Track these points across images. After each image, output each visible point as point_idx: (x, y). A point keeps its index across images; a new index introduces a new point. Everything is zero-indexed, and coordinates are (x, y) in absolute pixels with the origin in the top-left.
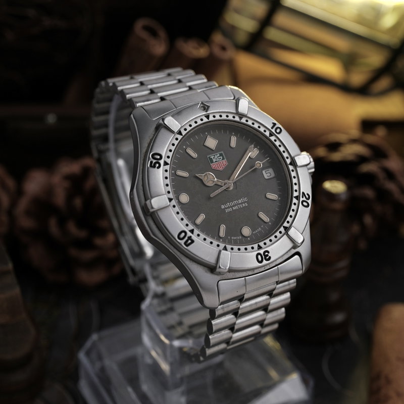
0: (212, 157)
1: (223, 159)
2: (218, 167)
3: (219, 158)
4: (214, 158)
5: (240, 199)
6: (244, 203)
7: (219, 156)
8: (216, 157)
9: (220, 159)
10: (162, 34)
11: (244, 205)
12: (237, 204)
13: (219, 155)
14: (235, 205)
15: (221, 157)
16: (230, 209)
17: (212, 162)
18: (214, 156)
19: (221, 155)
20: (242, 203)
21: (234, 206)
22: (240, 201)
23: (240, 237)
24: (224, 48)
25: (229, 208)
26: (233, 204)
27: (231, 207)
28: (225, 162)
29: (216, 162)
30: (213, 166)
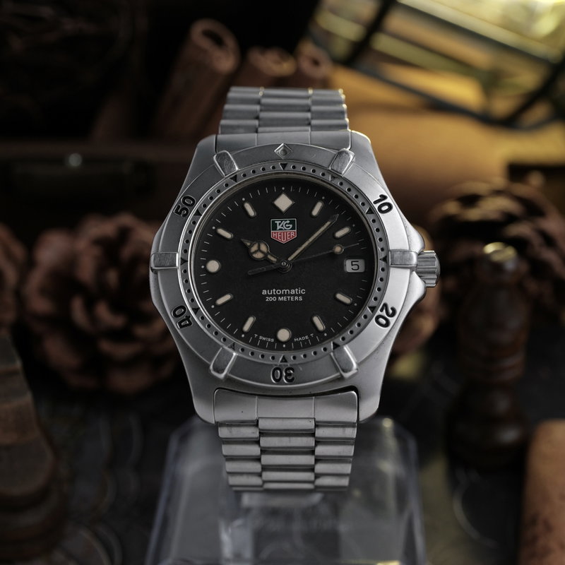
0: (278, 222)
1: (293, 228)
2: (280, 238)
3: (287, 225)
4: (280, 224)
5: (294, 289)
6: (298, 295)
8: (284, 223)
9: (289, 227)
10: (230, 42)
11: (296, 298)
12: (287, 295)
13: (288, 222)
14: (284, 295)
15: (291, 226)
16: (274, 299)
17: (275, 228)
18: (282, 221)
19: (292, 222)
20: (295, 295)
21: (281, 296)
22: (293, 292)
23: (273, 340)
24: (316, 63)
25: (273, 296)
26: (281, 292)
27: (277, 296)
28: (293, 234)
29: (280, 229)
30: (274, 235)
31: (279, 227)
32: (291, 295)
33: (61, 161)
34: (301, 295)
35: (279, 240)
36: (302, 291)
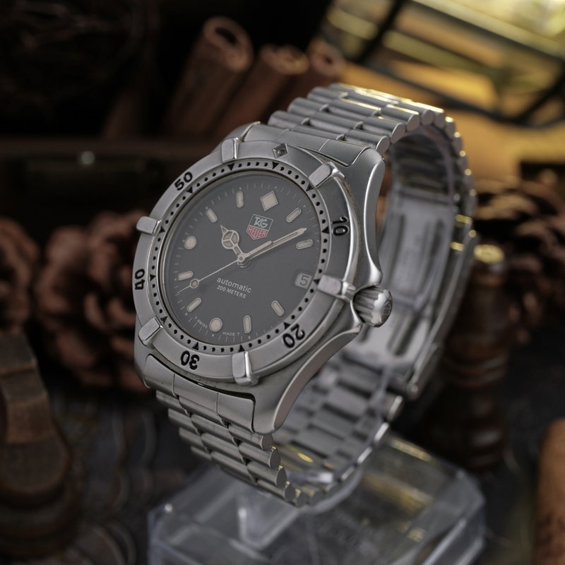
0: (257, 218)
1: (267, 228)
2: (253, 233)
3: (264, 224)
4: (259, 220)
5: (243, 285)
6: (244, 293)
7: (265, 222)
8: (262, 220)
11: (241, 294)
12: (235, 289)
13: (266, 220)
14: (233, 288)
15: (266, 225)
16: (224, 289)
17: (252, 224)
18: (261, 218)
19: (268, 222)
20: (241, 291)
21: (230, 288)
22: (241, 288)
23: (206, 327)
24: (329, 61)
25: (224, 285)
26: (231, 284)
27: (227, 287)
28: (265, 233)
29: (257, 226)
30: (250, 229)
31: (256, 223)
32: (238, 290)
33: (74, 158)
34: (246, 293)
35: (251, 235)
36: (248, 290)
